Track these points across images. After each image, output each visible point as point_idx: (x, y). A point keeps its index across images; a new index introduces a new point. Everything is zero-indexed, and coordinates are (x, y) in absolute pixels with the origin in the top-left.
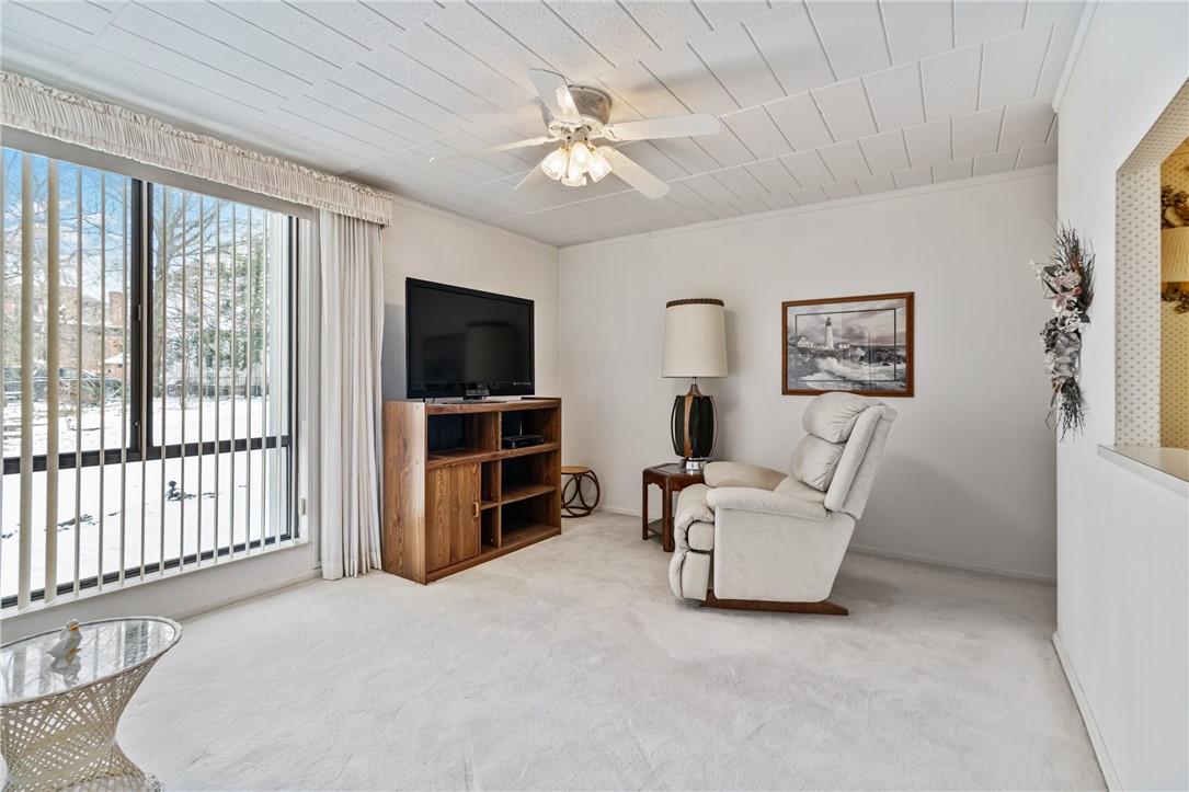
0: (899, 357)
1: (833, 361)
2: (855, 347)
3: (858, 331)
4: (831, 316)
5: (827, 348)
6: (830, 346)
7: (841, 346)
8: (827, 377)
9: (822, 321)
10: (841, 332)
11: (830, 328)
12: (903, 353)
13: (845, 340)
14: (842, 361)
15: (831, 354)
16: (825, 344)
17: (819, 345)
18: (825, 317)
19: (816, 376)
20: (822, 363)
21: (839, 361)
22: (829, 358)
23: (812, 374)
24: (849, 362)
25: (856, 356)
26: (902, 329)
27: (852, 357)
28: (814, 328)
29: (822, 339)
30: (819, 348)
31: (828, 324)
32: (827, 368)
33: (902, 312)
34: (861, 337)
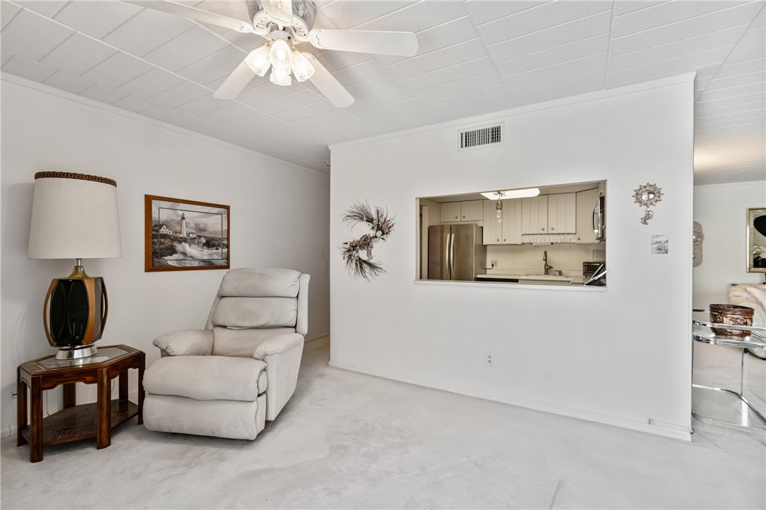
0: (224, 244)
1: (186, 245)
2: (200, 237)
3: (202, 226)
4: (185, 212)
5: (182, 236)
6: (184, 235)
7: (191, 235)
8: (182, 257)
9: (178, 215)
10: (192, 225)
11: (184, 221)
12: (225, 242)
13: (194, 231)
14: (193, 246)
15: (185, 240)
16: (180, 233)
17: (176, 233)
18: (181, 213)
19: (175, 256)
20: (179, 247)
21: (190, 246)
22: (183, 243)
23: (171, 255)
24: (196, 246)
25: (201, 243)
26: (225, 228)
27: (199, 243)
28: (173, 220)
29: (178, 228)
30: (176, 235)
31: (183, 218)
32: (182, 250)
33: (225, 216)
34: (204, 230)
